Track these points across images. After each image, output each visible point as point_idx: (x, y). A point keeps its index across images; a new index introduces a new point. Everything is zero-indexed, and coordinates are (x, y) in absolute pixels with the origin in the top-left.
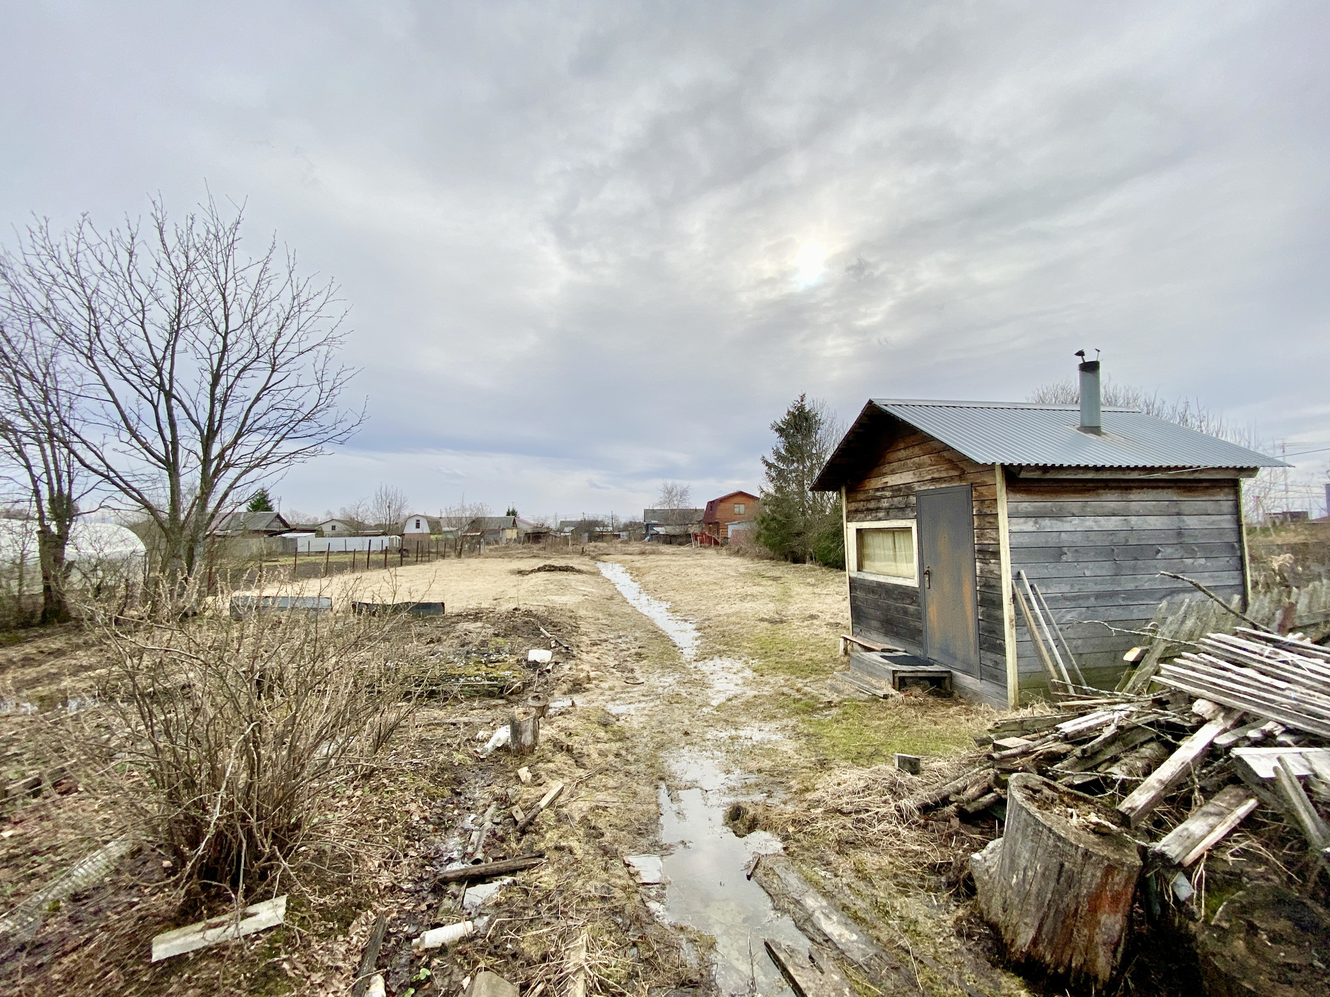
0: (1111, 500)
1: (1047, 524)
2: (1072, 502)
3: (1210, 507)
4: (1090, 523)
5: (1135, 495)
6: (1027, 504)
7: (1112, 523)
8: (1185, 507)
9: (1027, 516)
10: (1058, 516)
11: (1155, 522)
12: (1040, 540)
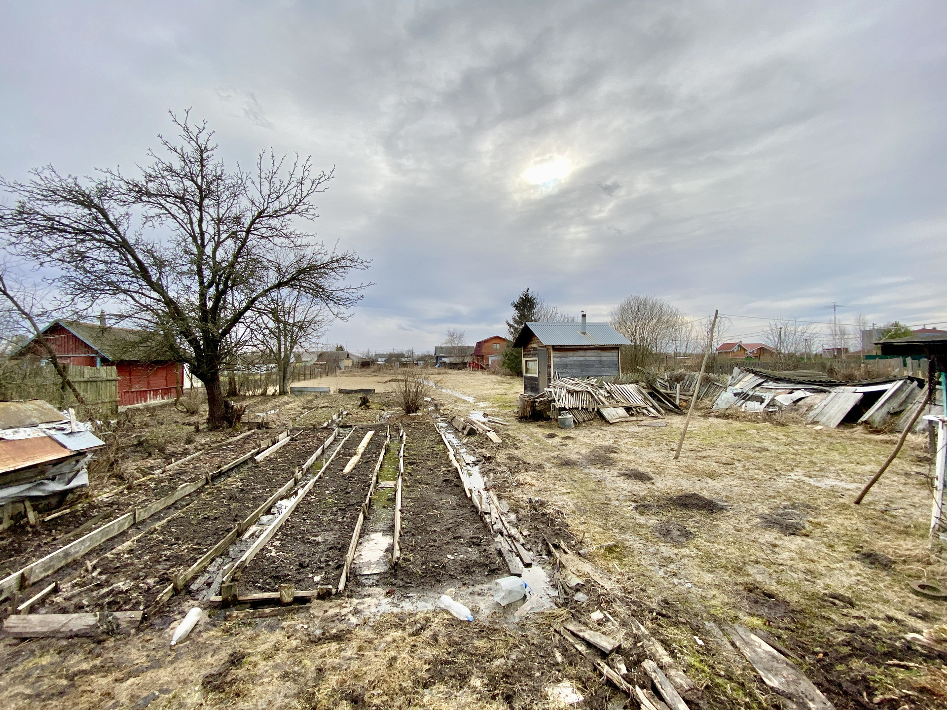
0: (581, 353)
1: (563, 359)
2: (570, 354)
3: (610, 354)
4: (575, 359)
5: (588, 352)
6: (558, 354)
7: (581, 359)
8: (602, 355)
9: (558, 357)
10: (566, 357)
11: (594, 358)
12: (561, 363)
